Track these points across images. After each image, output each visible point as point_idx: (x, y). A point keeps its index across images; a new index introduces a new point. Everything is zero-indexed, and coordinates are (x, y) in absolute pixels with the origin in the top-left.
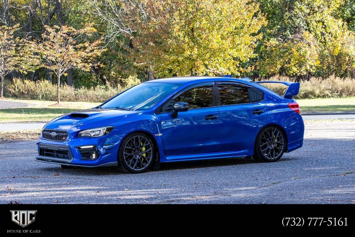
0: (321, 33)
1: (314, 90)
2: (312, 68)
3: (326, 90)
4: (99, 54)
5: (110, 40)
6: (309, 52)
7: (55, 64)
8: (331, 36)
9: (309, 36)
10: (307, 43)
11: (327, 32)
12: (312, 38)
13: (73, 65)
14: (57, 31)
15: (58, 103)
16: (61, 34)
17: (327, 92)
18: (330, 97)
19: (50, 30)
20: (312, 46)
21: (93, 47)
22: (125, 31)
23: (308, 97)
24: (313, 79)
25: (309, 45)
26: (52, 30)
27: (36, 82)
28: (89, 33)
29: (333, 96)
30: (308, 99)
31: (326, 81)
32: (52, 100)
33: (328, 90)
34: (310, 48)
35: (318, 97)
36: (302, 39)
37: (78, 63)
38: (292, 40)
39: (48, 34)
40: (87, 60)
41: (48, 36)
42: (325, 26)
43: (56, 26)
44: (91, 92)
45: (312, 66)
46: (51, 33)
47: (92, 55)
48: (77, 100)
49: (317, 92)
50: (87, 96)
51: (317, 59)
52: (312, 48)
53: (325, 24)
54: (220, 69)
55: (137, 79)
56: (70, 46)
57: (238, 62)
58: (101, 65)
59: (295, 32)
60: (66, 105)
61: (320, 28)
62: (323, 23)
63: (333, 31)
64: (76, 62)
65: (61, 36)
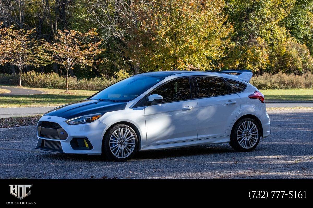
0: (270, 38)
1: (266, 83)
2: (263, 66)
3: (276, 83)
4: (100, 53)
5: (106, 42)
6: (261, 53)
7: (65, 60)
8: (278, 41)
9: (261, 41)
10: (260, 46)
11: (274, 38)
12: (263, 42)
13: (79, 61)
14: (67, 34)
15: (67, 91)
16: (70, 36)
17: (276, 85)
18: (278, 88)
19: (61, 33)
20: (264, 48)
21: (95, 47)
22: (117, 35)
23: (261, 89)
24: (265, 74)
25: (261, 48)
26: (63, 33)
27: (46, 74)
28: (92, 36)
29: (281, 88)
30: (262, 90)
31: (275, 76)
32: (59, 89)
33: (277, 83)
34: (262, 50)
35: (269, 88)
36: (255, 43)
37: (83, 60)
38: (248, 44)
39: (60, 36)
40: (90, 58)
41: (60, 38)
42: (273, 33)
43: (65, 30)
44: (90, 83)
45: (263, 64)
46: (62, 36)
47: (94, 53)
48: (79, 88)
49: (269, 84)
50: (87, 86)
51: (267, 59)
52: (264, 50)
53: (273, 31)
54: (197, 65)
55: (126, 73)
56: (76, 46)
57: (211, 60)
58: (101, 61)
59: (250, 38)
60: (73, 93)
61: (269, 34)
62: (272, 31)
63: (279, 37)
64: (81, 59)
65: (70, 38)
